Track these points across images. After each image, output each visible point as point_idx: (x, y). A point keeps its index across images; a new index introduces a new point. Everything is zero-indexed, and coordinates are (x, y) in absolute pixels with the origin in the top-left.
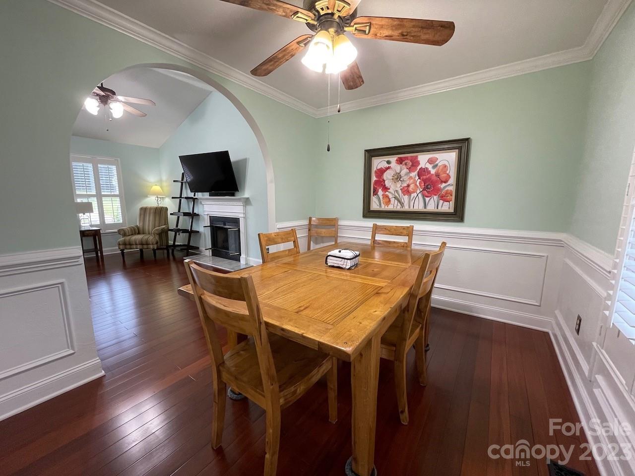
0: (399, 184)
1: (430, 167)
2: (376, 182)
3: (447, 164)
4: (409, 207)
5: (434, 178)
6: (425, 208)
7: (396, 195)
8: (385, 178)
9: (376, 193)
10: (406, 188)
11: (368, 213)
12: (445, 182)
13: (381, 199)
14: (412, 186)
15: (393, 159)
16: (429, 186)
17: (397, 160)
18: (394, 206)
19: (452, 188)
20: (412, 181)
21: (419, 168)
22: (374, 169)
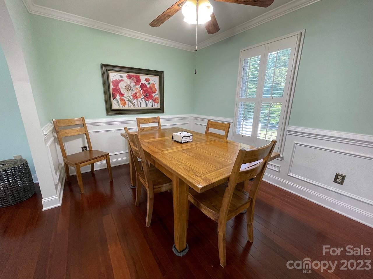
0: (130, 92)
1: (146, 83)
2: (114, 89)
3: (155, 83)
4: (138, 107)
5: (149, 90)
6: (147, 106)
7: (129, 99)
8: (120, 87)
9: (114, 97)
10: (135, 95)
11: (110, 111)
12: (155, 93)
13: (119, 101)
14: (138, 94)
15: (125, 75)
16: (147, 95)
17: (127, 76)
18: (128, 106)
19: (158, 96)
20: (138, 91)
21: (141, 83)
22: (111, 79)
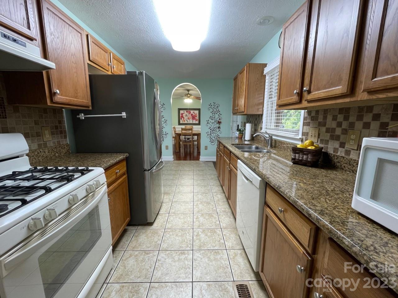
0: (187, 117)
1: (193, 114)
2: (181, 116)
3: (197, 113)
4: (189, 122)
5: (194, 116)
6: (193, 122)
7: (186, 119)
8: (183, 116)
9: (181, 119)
11: (180, 124)
12: (196, 117)
13: (183, 120)
14: (190, 118)
15: (185, 111)
16: (193, 118)
18: (186, 122)
19: (198, 118)
20: (190, 116)
21: (191, 114)
22: (181, 113)
